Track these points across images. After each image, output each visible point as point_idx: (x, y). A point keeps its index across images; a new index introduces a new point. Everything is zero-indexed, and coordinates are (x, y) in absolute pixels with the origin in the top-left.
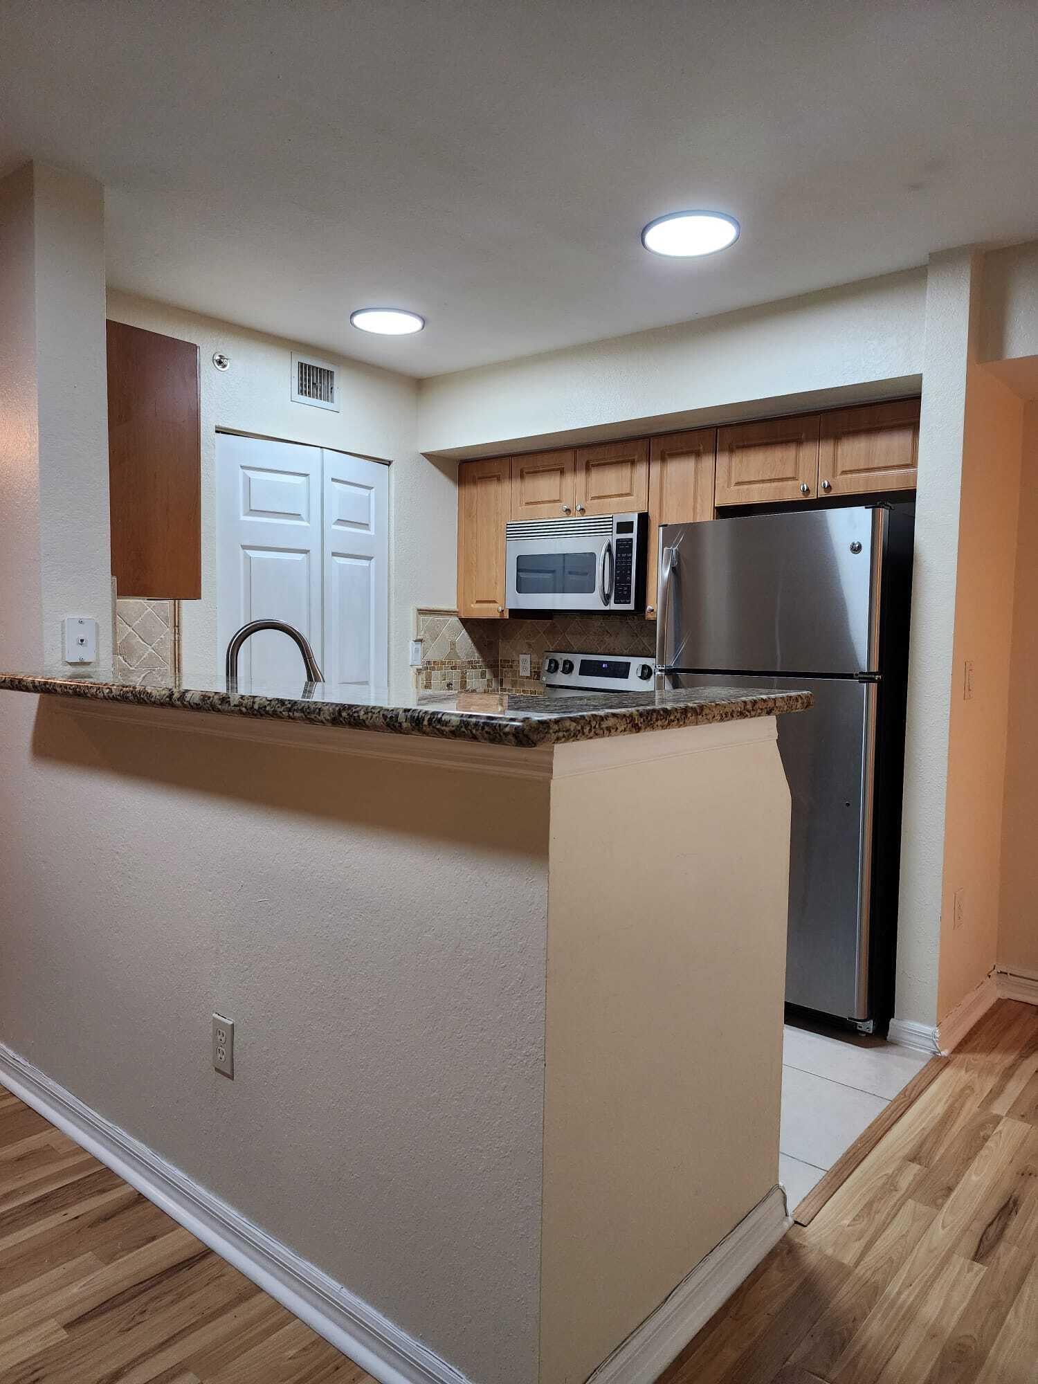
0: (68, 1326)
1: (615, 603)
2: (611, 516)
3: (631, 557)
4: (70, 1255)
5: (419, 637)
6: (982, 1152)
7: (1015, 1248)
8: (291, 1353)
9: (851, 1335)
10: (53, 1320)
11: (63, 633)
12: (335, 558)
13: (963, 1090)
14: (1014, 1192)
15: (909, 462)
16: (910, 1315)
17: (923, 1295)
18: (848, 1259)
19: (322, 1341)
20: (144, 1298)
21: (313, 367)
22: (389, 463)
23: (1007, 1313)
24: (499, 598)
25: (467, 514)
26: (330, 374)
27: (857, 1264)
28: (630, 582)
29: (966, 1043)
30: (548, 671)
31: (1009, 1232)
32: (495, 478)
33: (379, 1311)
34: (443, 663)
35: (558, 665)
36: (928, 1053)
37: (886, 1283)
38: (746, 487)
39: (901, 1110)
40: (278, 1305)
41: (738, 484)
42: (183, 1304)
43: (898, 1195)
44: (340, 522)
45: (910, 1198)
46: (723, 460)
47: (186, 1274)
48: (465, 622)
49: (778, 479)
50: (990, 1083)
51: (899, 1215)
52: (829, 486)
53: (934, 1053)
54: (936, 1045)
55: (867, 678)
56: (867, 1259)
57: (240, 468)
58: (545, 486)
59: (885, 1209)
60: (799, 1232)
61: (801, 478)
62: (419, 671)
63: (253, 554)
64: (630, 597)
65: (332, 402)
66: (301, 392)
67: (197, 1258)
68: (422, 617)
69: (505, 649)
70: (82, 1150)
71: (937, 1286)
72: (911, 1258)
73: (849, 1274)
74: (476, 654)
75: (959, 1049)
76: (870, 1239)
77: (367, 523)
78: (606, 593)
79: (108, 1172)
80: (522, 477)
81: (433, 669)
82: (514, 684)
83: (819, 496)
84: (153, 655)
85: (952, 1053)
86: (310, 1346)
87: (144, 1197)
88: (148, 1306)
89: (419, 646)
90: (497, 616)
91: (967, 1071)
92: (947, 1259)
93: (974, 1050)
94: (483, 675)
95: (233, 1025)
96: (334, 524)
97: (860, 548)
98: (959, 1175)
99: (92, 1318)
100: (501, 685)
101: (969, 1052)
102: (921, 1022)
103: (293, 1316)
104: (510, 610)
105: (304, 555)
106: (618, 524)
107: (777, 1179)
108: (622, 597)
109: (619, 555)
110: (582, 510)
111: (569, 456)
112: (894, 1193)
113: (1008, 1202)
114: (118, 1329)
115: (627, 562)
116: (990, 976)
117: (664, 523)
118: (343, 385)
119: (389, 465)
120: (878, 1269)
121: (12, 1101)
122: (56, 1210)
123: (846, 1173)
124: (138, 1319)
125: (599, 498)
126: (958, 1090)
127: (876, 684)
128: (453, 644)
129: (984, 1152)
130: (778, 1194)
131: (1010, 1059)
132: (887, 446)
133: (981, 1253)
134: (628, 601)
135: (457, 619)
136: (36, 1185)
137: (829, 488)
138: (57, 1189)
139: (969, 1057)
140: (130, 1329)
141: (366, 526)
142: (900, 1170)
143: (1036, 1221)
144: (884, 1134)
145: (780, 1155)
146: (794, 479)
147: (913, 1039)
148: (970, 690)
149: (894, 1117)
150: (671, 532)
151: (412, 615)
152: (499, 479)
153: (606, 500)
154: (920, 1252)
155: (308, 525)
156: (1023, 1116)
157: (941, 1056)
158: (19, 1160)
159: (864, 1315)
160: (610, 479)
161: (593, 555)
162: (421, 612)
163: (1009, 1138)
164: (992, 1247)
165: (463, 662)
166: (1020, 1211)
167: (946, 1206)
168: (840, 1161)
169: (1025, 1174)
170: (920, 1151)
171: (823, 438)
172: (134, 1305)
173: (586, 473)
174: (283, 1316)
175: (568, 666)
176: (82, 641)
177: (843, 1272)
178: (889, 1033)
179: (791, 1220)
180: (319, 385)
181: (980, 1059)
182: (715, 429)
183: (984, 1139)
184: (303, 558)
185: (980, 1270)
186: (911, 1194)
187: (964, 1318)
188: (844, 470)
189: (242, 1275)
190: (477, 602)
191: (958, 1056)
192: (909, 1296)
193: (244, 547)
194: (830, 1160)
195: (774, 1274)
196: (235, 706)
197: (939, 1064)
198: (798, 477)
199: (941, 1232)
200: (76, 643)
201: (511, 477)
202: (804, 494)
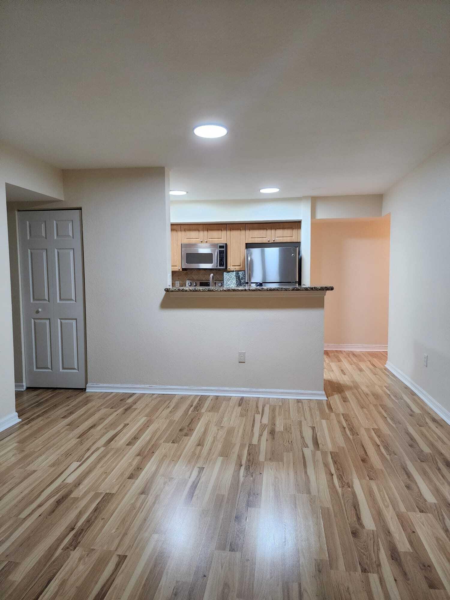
2: (218, 243)
3: (224, 255)
15: (299, 236)
24: (178, 265)
28: (224, 261)
41: (251, 238)
46: (247, 232)
49: (262, 237)
58: (194, 234)
64: (224, 265)
83: (271, 242)
90: (179, 270)
104: (183, 268)
106: (219, 246)
108: (221, 265)
109: (220, 254)
110: (207, 242)
111: (201, 226)
125: (212, 238)
132: (287, 232)
137: (274, 241)
146: (266, 238)
153: (217, 239)
160: (215, 234)
161: (212, 254)
171: (272, 229)
173: (207, 232)
182: (246, 224)
188: (278, 237)
201: (181, 231)
202: (268, 241)
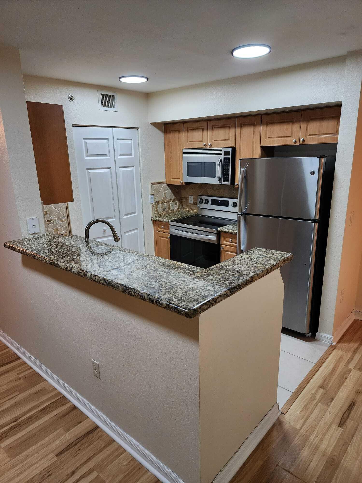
0: (57, 456)
1: (223, 182)
2: (222, 148)
3: (229, 165)
4: (55, 429)
5: (153, 193)
6: (344, 384)
7: (352, 421)
8: (125, 464)
9: (298, 455)
10: (52, 453)
11: (27, 224)
12: (120, 169)
13: (340, 358)
14: (354, 399)
15: (335, 132)
16: (317, 447)
17: (322, 440)
18: (298, 427)
19: (134, 459)
20: (79, 445)
21: (106, 95)
22: (137, 129)
23: (348, 447)
24: (181, 177)
25: (168, 144)
26: (113, 97)
27: (301, 428)
28: (229, 174)
29: (342, 339)
30: (200, 203)
31: (351, 416)
32: (178, 131)
33: (151, 453)
34: (161, 201)
35: (203, 201)
36: (329, 343)
37: (310, 436)
38: (272, 139)
39: (318, 368)
40: (120, 447)
41: (269, 138)
42: (92, 446)
43: (315, 402)
44: (121, 155)
45: (319, 403)
46: (264, 128)
47: (91, 435)
48: (169, 185)
49: (285, 137)
50: (349, 355)
51: (316, 409)
52: (304, 140)
53: (331, 344)
54: (331, 341)
55: (314, 221)
56: (305, 426)
57: (83, 139)
58: (197, 135)
59: (311, 407)
60: (283, 417)
61: (293, 137)
62: (153, 206)
63: (91, 171)
64: (229, 179)
65: (115, 108)
66: (103, 105)
67: (94, 429)
68: (153, 186)
69: (184, 193)
70: (55, 389)
71: (326, 436)
72: (319, 425)
73: (298, 432)
74: (174, 196)
75: (339, 342)
76: (306, 419)
77: (131, 153)
78: (220, 178)
79: (64, 398)
80: (188, 131)
81: (158, 204)
82: (187, 206)
83: (300, 144)
84: (59, 213)
85: (337, 343)
86: (131, 461)
87: (76, 407)
88: (80, 448)
89: (153, 196)
90: (180, 184)
91: (342, 350)
92: (330, 427)
93: (344, 342)
94: (176, 204)
95: (99, 364)
96: (119, 156)
97: (314, 172)
98: (336, 393)
99: (64, 452)
100: (183, 206)
101: (343, 343)
102: (327, 333)
103: (125, 450)
104: (185, 182)
105: (109, 169)
106: (224, 151)
107: (276, 401)
108: (226, 180)
109: (225, 164)
110: (211, 145)
111: (205, 124)
112: (314, 401)
113: (352, 403)
114: (72, 456)
115: (227, 167)
116: (352, 313)
117: (241, 158)
118: (118, 99)
119: (138, 129)
120: (308, 431)
121: (31, 370)
122: (50, 412)
123: (299, 393)
124: (78, 452)
125: (217, 140)
126: (338, 359)
127: (318, 223)
128: (165, 194)
129: (345, 384)
130: (276, 406)
131: (356, 345)
132: (326, 125)
133: (341, 425)
134: (228, 181)
135: (166, 184)
136: (42, 403)
137: (304, 141)
138: (49, 404)
139: (343, 344)
140: (76, 456)
141: (130, 154)
142: (317, 391)
143: (361, 410)
144: (313, 377)
145: (278, 386)
146: (290, 137)
147: (324, 339)
148: (352, 222)
149: (316, 371)
150: (244, 161)
151: (150, 185)
152: (179, 132)
153: (220, 141)
154: (322, 424)
155: (109, 158)
156: (359, 369)
157: (333, 345)
158: (36, 393)
159: (303, 448)
160: (221, 134)
161: (215, 163)
162: (153, 184)
163: (353, 378)
164: (345, 422)
165: (169, 200)
166: (355, 407)
167: (331, 405)
168: (297, 389)
169: (358, 392)
170: (324, 384)
171: (302, 121)
172: (76, 448)
173: (212, 131)
174: (121, 451)
175: (206, 201)
176: (34, 226)
177: (297, 431)
178: (316, 337)
179: (280, 412)
180: (109, 102)
181: (346, 345)
182: (261, 115)
183: (345, 378)
184: (109, 171)
185: (341, 430)
186: (319, 401)
187: (334, 449)
188: (310, 134)
189: (108, 436)
190: (173, 178)
191: (339, 344)
192: (317, 441)
193: (87, 169)
194: (294, 388)
195: (275, 433)
196: (89, 278)
197: (333, 347)
198: (292, 136)
199: (329, 416)
200: (32, 227)
201: (184, 131)
202: (294, 143)
